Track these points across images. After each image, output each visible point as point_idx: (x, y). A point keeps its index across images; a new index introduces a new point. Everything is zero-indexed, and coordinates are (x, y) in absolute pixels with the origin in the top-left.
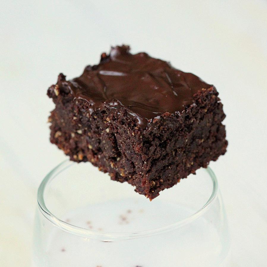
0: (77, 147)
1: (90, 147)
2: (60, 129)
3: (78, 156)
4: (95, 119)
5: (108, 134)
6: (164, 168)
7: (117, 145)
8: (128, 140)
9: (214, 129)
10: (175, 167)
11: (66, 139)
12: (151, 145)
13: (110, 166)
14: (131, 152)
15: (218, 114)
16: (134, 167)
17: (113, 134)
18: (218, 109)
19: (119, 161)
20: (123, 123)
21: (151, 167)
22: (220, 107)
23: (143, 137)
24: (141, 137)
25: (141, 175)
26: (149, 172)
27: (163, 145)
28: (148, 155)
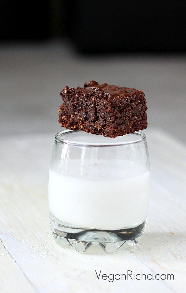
0: (73, 122)
1: (81, 119)
2: (64, 115)
3: (73, 127)
4: (85, 101)
5: (92, 107)
6: (120, 124)
7: (97, 113)
8: (104, 107)
9: (142, 113)
10: (124, 125)
11: (67, 119)
12: (115, 109)
13: (92, 126)
14: (105, 113)
15: (144, 106)
16: (105, 122)
17: (95, 107)
18: (144, 103)
19: (97, 122)
20: (101, 99)
21: (115, 120)
22: (145, 102)
23: (112, 104)
24: (111, 103)
25: (109, 125)
26: (113, 122)
27: (120, 112)
28: (114, 113)
